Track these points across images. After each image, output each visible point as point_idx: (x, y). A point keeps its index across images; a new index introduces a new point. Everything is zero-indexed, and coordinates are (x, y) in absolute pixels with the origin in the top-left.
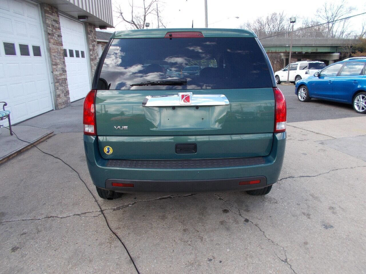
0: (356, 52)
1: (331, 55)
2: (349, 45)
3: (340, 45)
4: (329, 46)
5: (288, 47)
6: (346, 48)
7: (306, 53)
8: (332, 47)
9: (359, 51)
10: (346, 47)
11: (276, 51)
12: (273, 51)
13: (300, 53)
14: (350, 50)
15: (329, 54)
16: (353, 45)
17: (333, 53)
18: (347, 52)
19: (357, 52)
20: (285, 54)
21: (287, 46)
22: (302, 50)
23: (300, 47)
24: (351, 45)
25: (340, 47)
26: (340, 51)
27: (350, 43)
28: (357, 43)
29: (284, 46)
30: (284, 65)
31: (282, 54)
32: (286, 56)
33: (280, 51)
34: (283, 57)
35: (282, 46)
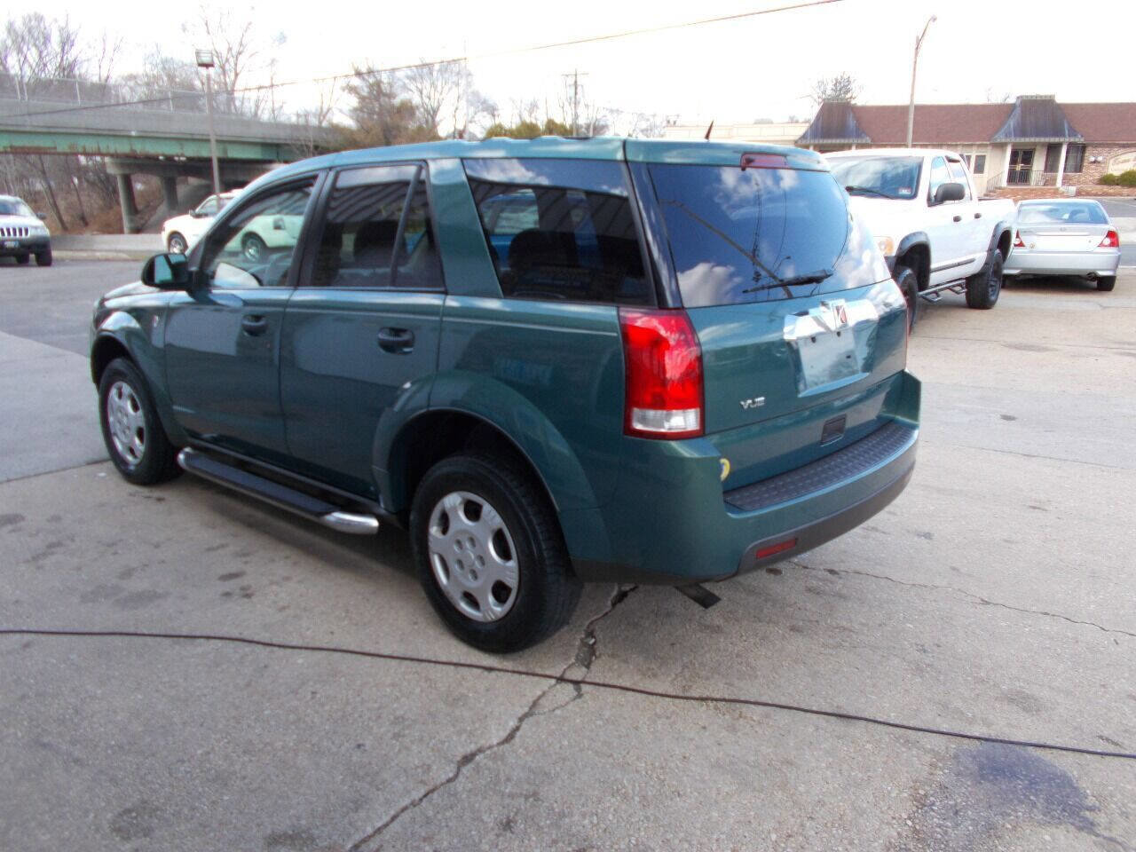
2: (310, 141)
3: (286, 142)
4: (257, 141)
5: (135, 137)
6: (302, 151)
7: (190, 159)
8: (265, 145)
10: (301, 148)
11: (99, 148)
12: (87, 150)
13: (169, 159)
15: (259, 166)
16: (321, 144)
17: (270, 162)
20: (119, 161)
21: (133, 133)
22: (182, 149)
23: (174, 142)
24: (314, 141)
25: (286, 148)
26: (290, 158)
27: (311, 135)
28: (330, 137)
29: (122, 133)
30: (118, 196)
31: (107, 160)
32: (122, 165)
33: (112, 151)
34: (112, 170)
35: (118, 133)
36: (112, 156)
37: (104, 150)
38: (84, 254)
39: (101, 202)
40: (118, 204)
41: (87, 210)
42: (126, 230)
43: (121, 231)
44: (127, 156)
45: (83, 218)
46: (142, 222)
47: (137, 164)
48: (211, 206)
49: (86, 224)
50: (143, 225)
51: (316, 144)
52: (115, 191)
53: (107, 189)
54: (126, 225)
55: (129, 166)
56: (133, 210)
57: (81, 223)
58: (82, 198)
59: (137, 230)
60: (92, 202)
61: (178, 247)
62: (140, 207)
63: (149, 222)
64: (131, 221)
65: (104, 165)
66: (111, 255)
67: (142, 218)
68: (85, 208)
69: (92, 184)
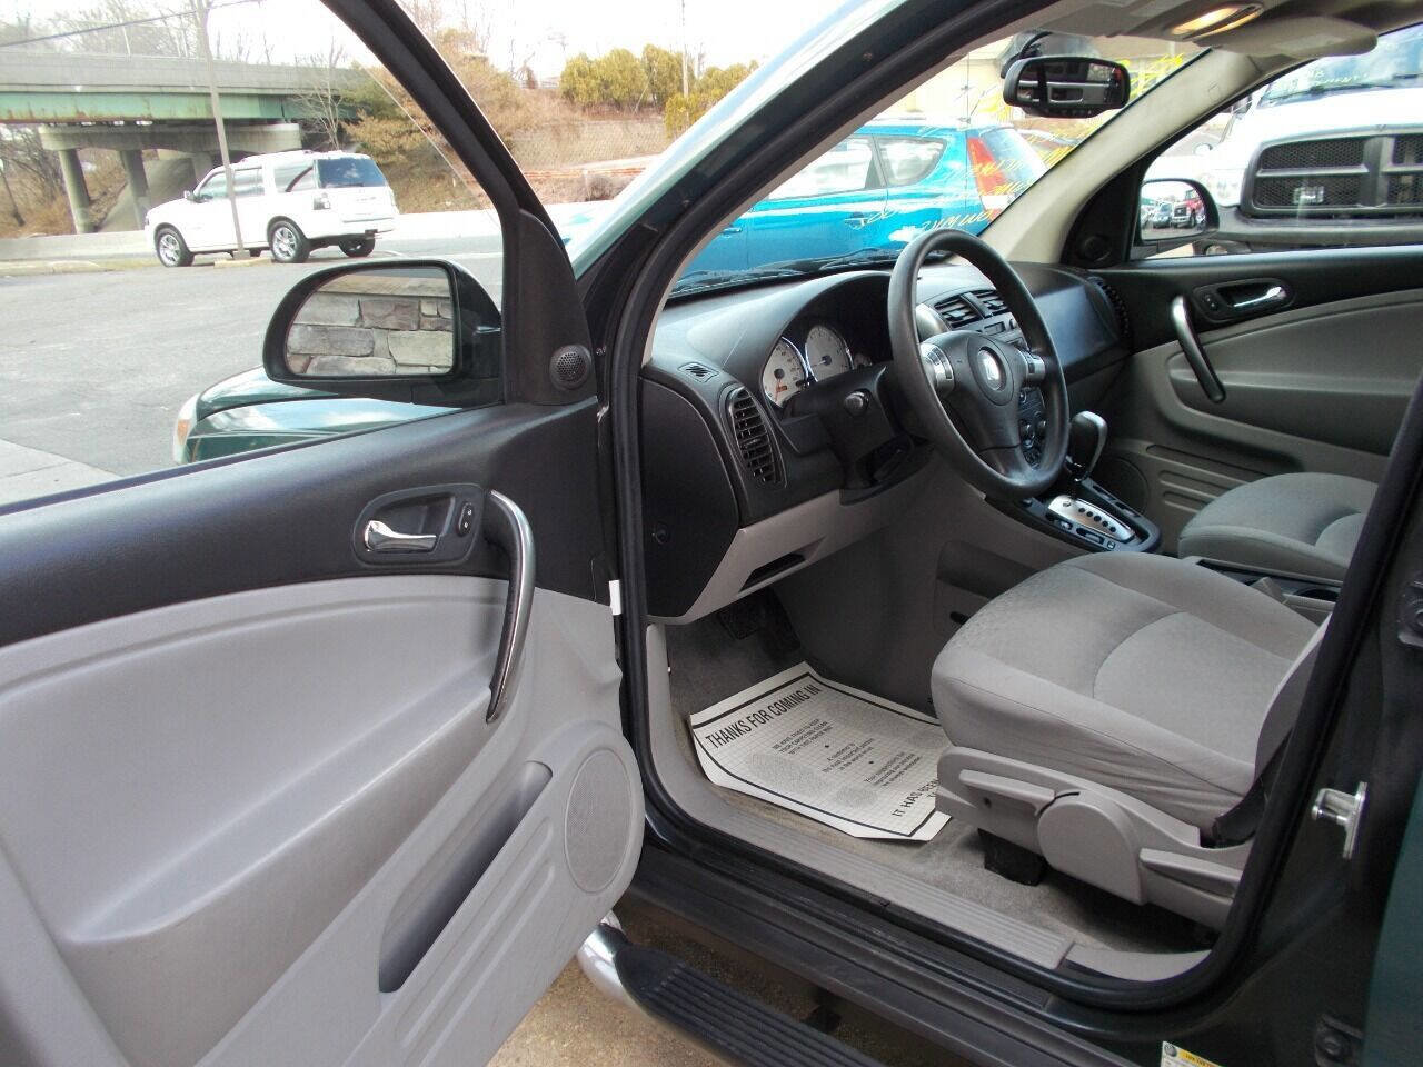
0: (362, 121)
1: (268, 133)
2: (327, 90)
3: (292, 92)
4: (254, 92)
5: (81, 94)
6: (317, 104)
7: (158, 122)
8: (264, 98)
9: (369, 114)
10: (318, 101)
11: (31, 113)
12: (16, 116)
13: (130, 123)
14: (333, 107)
15: (257, 129)
16: (342, 93)
17: (273, 121)
18: (325, 120)
19: (362, 117)
20: (53, 131)
21: (78, 89)
22: (148, 107)
23: (137, 98)
24: (332, 90)
25: (294, 100)
26: (300, 115)
27: (327, 81)
28: (354, 83)
29: (63, 89)
30: (63, 182)
31: (42, 130)
32: (64, 137)
33: (50, 115)
34: (50, 144)
35: (56, 89)
36: (47, 123)
37: (38, 115)
38: (31, 265)
39: (40, 192)
40: (64, 193)
41: (20, 204)
42: (78, 228)
43: (73, 231)
44: (71, 123)
45: (16, 215)
46: (100, 215)
47: (85, 133)
48: (218, 184)
49: (22, 223)
50: (102, 220)
51: (336, 93)
52: (57, 175)
53: (45, 171)
54: (78, 220)
55: (74, 137)
56: (86, 200)
57: (15, 221)
58: (12, 188)
59: (95, 228)
60: (26, 190)
61: (172, 247)
62: (94, 195)
63: (110, 214)
64: (85, 215)
65: (38, 136)
66: (71, 264)
67: (98, 211)
68: (18, 201)
69: (23, 166)
